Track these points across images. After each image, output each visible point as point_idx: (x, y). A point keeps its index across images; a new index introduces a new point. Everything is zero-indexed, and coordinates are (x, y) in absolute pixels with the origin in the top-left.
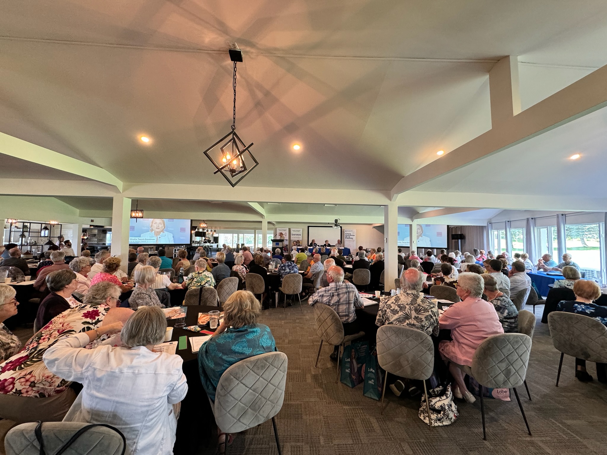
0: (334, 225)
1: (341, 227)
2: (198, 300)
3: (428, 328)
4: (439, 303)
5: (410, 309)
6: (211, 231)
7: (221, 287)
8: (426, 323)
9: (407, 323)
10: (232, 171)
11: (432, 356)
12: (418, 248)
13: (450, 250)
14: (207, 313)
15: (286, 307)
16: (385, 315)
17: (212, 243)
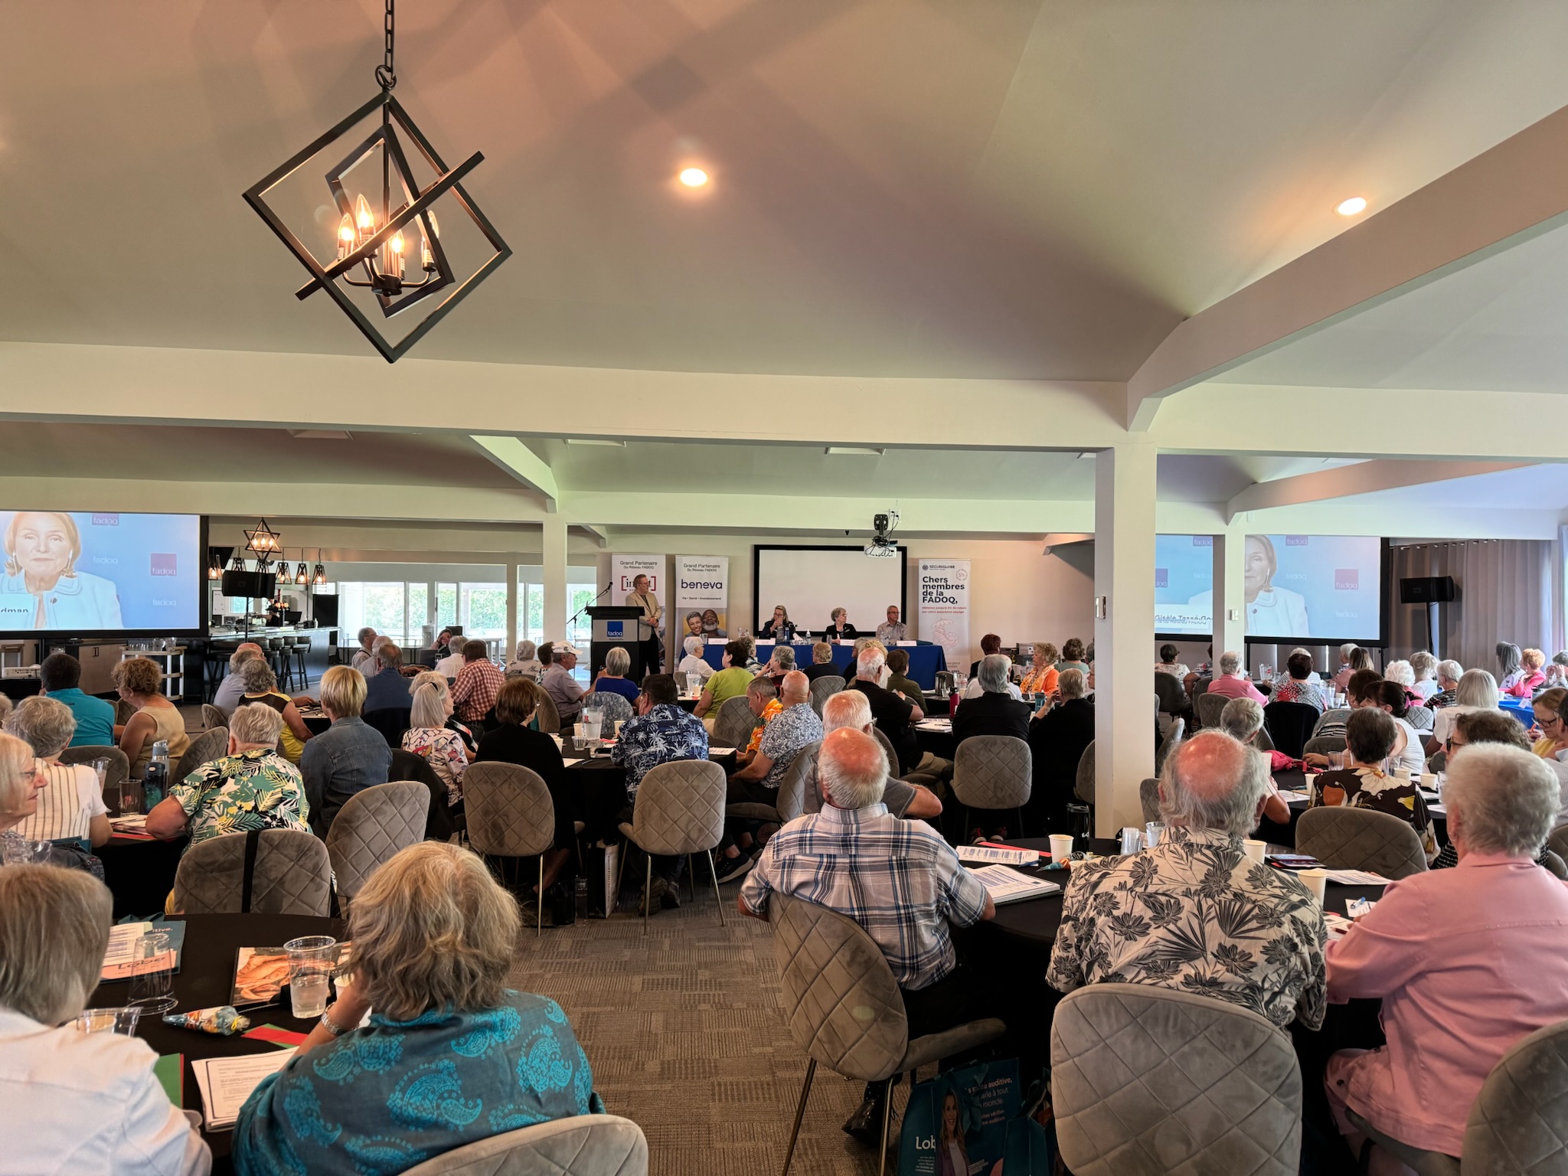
0: (871, 540)
1: (903, 550)
2: (240, 890)
3: (1275, 995)
4: (1330, 884)
5: (1200, 914)
6: (302, 569)
7: (348, 827)
8: (1268, 975)
9: (1187, 977)
10: (386, 286)
11: (1292, 1116)
12: (1249, 640)
13: (1393, 650)
14: (277, 949)
15: (651, 914)
16: (1088, 940)
17: (308, 625)
